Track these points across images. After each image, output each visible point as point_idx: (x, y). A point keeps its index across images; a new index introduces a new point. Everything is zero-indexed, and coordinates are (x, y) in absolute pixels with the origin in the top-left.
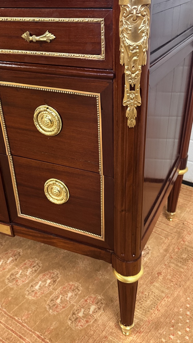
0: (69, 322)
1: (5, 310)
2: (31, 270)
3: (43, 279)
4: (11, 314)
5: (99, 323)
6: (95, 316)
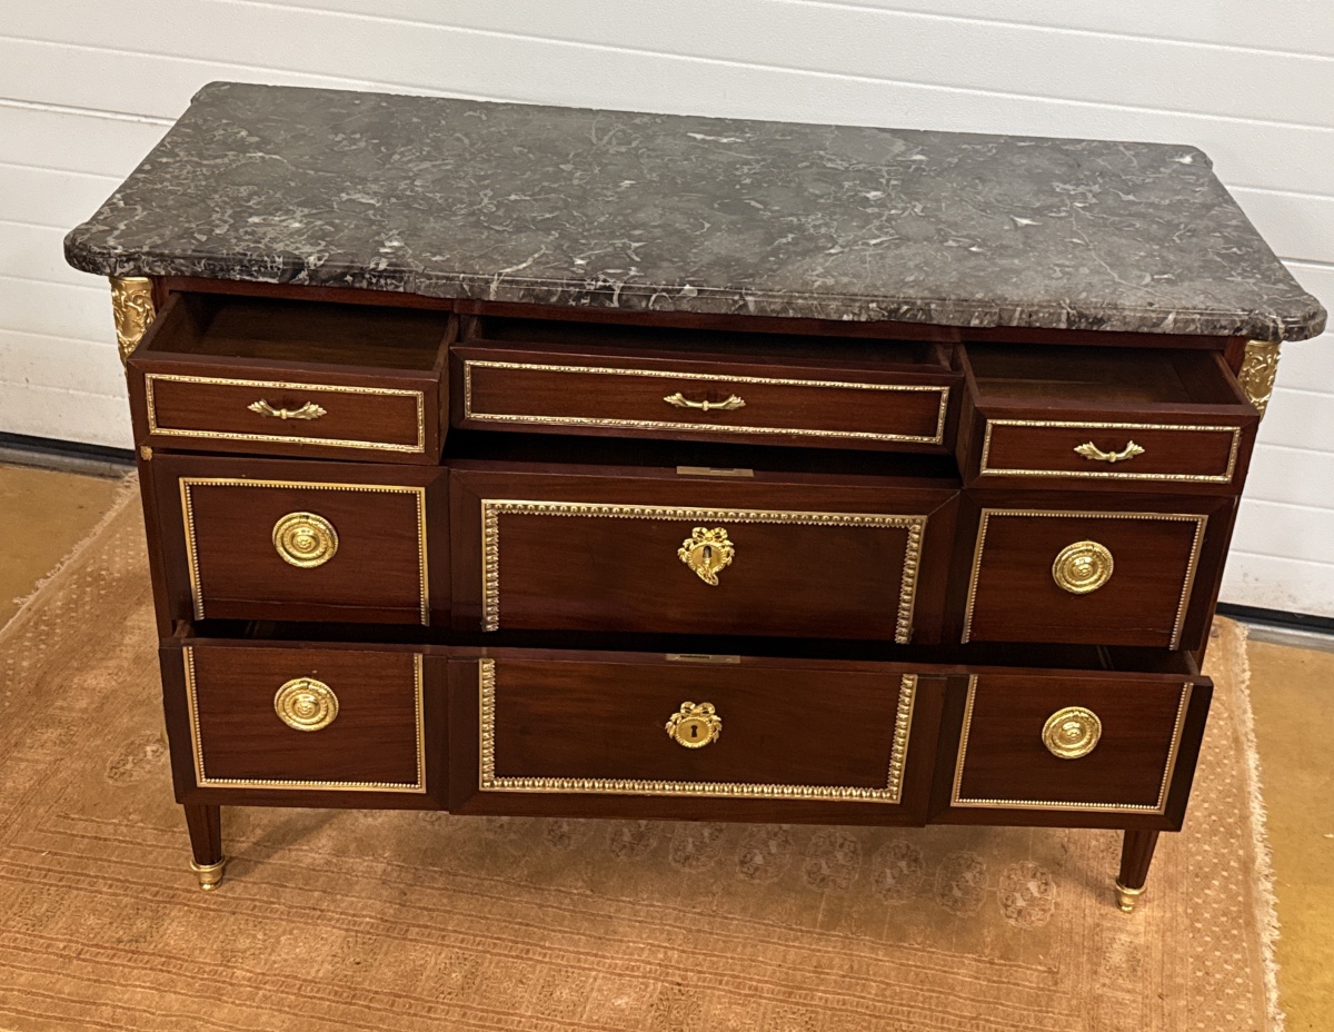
0: (1012, 922)
1: (867, 938)
2: (842, 853)
3: (889, 863)
4: (887, 940)
5: (1066, 907)
6: (1049, 898)
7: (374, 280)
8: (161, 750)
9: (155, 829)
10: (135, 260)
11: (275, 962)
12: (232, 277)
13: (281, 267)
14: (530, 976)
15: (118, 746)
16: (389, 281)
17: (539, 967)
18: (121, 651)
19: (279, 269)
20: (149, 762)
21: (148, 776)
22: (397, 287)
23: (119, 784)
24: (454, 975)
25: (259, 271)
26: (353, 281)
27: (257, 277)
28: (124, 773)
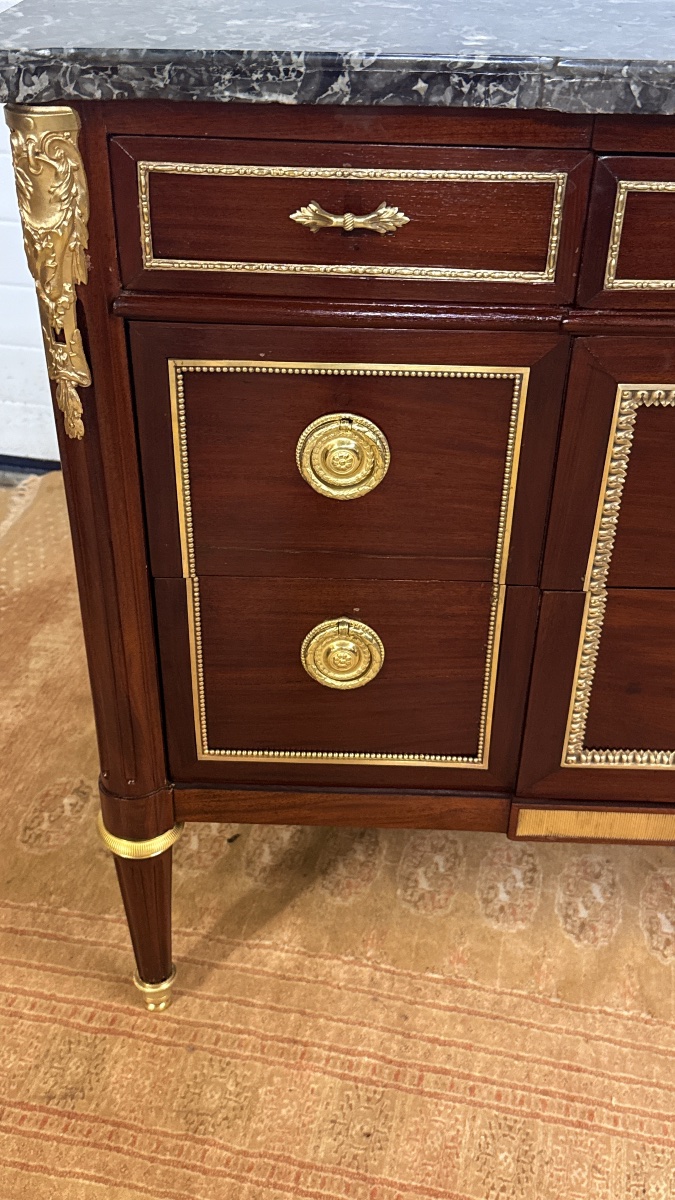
7: (466, 88)
8: (81, 803)
9: (82, 916)
10: (48, 69)
11: (257, 1133)
12: (217, 96)
13: (302, 70)
14: (605, 1157)
15: (31, 799)
16: (492, 88)
17: (614, 1140)
18: (27, 677)
19: (299, 74)
20: (68, 820)
21: (68, 840)
22: (506, 98)
23: (35, 851)
24: (501, 1157)
25: (263, 81)
26: (429, 92)
27: (259, 94)
28: (39, 836)
